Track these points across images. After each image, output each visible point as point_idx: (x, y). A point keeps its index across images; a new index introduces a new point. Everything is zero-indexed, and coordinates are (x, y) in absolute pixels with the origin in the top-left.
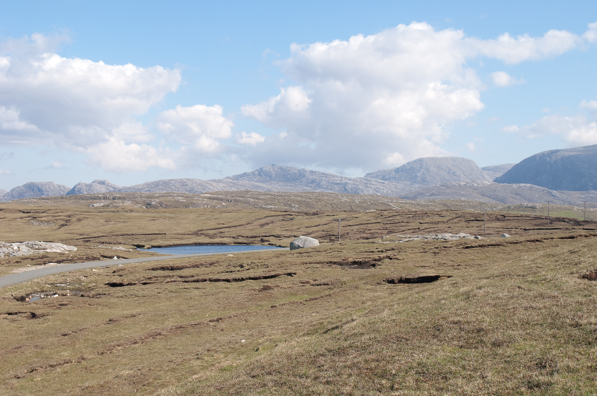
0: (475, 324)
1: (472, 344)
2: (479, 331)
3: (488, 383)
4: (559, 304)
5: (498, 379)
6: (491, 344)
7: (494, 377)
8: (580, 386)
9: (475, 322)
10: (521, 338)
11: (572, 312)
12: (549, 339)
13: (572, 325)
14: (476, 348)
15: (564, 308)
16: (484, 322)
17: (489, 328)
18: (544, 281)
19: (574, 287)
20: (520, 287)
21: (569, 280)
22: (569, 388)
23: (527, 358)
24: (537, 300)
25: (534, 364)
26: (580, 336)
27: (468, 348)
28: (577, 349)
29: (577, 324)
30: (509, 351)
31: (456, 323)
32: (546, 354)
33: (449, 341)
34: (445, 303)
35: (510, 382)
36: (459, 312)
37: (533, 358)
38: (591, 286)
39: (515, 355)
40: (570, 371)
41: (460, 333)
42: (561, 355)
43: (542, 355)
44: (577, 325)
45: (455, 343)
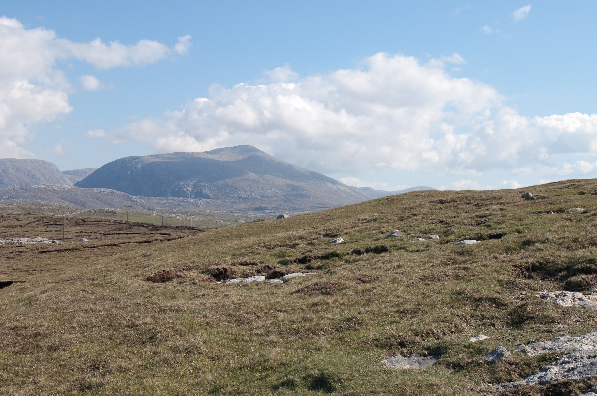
0: (33, 329)
1: (28, 349)
2: (36, 336)
3: (40, 388)
4: (118, 306)
5: (51, 384)
6: (47, 348)
7: (46, 382)
8: (129, 385)
9: (33, 327)
10: (78, 340)
11: (130, 313)
12: (105, 340)
13: (129, 326)
14: (32, 353)
15: (123, 310)
16: (42, 326)
17: (47, 332)
18: (109, 284)
19: (138, 290)
20: (84, 290)
21: (134, 283)
22: (119, 387)
23: (81, 360)
24: (98, 303)
25: (88, 366)
26: (135, 336)
27: (23, 354)
28: (130, 349)
29: (134, 324)
30: (65, 355)
31: (13, 329)
32: (100, 356)
33: (4, 348)
34: (6, 309)
35: (62, 386)
36: (17, 317)
37: (87, 361)
38: (154, 288)
39: (70, 358)
40: (122, 371)
41: (16, 339)
42: (114, 355)
43: (97, 357)
44: (133, 326)
45: (10, 349)
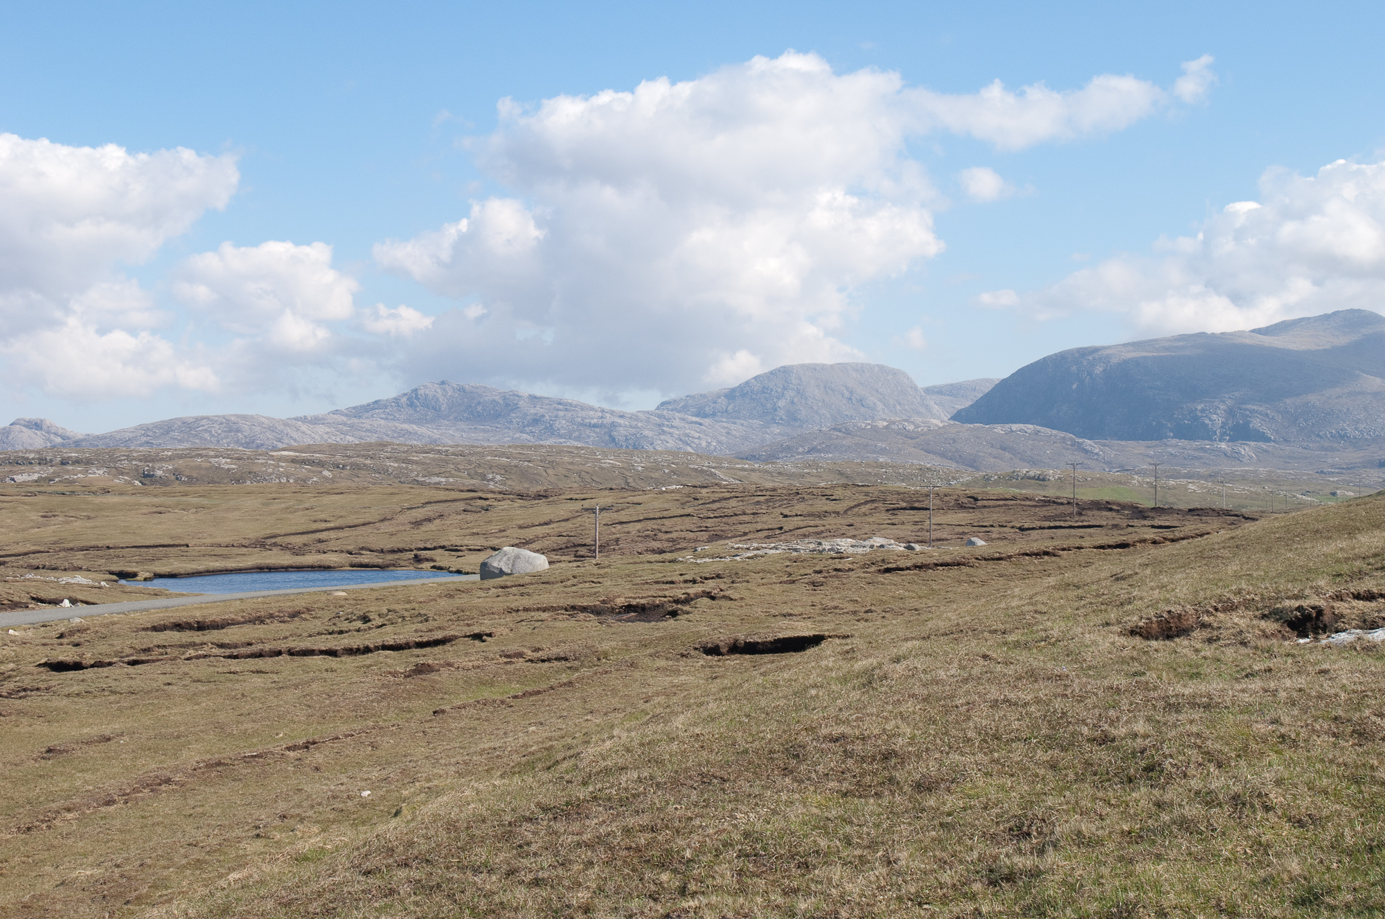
0: (880, 742)
1: (870, 786)
2: (886, 757)
3: (899, 874)
4: (1068, 692)
5: (923, 866)
6: (912, 786)
7: (914, 861)
8: (1102, 877)
9: (879, 738)
10: (979, 770)
11: (1096, 710)
12: (1042, 772)
13: (1094, 740)
14: (878, 795)
15: (1079, 702)
16: (899, 735)
17: (910, 749)
18: (1043, 643)
19: (1109, 656)
20: (988, 656)
21: (1100, 639)
22: (1077, 880)
23: (988, 815)
24: (1022, 685)
25: (1005, 828)
26: (1111, 763)
27: (860, 797)
28: (1100, 794)
29: (1106, 736)
30: (952, 802)
31: (837, 740)
32: (1032, 807)
33: (819, 782)
34: (817, 695)
35: (949, 871)
36: (844, 715)
37: (1002, 817)
38: (1147, 652)
39: (964, 809)
40: (1083, 843)
41: (844, 762)
42: (1065, 807)
43: (1023, 809)
44: (1105, 740)
45: (832, 784)
